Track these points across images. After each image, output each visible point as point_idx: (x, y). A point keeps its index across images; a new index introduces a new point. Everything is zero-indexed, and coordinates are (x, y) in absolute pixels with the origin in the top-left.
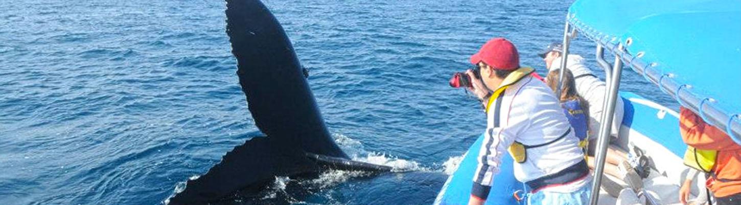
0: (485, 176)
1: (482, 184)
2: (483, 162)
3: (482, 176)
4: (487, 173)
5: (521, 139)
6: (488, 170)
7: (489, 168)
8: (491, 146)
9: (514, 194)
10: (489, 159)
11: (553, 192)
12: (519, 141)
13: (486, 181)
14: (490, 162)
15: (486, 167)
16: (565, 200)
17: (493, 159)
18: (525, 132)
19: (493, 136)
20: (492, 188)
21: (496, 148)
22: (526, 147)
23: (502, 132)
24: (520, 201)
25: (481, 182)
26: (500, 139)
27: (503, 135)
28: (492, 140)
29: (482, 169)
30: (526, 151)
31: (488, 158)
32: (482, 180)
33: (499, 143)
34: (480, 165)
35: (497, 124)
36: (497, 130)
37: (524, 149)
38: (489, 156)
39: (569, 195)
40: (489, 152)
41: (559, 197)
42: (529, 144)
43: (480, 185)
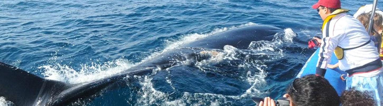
0: (322, 63)
1: (321, 68)
2: (321, 56)
3: (321, 63)
4: (323, 62)
5: (340, 45)
6: (324, 60)
7: (325, 59)
8: (325, 47)
9: (340, 76)
10: (325, 54)
11: (360, 76)
12: (339, 46)
13: (323, 67)
14: (324, 56)
15: (323, 58)
16: (367, 81)
17: (326, 54)
18: (342, 40)
19: (326, 41)
20: (327, 70)
21: (328, 48)
22: (344, 49)
23: (330, 40)
24: (344, 80)
25: (320, 67)
26: (329, 44)
27: (331, 41)
28: (325, 44)
29: (320, 60)
30: (343, 52)
31: (323, 54)
32: (321, 66)
33: (329, 45)
34: (320, 58)
35: (327, 35)
36: (327, 39)
37: (342, 51)
38: (324, 52)
39: (369, 78)
40: (324, 51)
41: (363, 80)
42: (345, 48)
43: (320, 68)
